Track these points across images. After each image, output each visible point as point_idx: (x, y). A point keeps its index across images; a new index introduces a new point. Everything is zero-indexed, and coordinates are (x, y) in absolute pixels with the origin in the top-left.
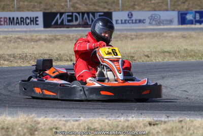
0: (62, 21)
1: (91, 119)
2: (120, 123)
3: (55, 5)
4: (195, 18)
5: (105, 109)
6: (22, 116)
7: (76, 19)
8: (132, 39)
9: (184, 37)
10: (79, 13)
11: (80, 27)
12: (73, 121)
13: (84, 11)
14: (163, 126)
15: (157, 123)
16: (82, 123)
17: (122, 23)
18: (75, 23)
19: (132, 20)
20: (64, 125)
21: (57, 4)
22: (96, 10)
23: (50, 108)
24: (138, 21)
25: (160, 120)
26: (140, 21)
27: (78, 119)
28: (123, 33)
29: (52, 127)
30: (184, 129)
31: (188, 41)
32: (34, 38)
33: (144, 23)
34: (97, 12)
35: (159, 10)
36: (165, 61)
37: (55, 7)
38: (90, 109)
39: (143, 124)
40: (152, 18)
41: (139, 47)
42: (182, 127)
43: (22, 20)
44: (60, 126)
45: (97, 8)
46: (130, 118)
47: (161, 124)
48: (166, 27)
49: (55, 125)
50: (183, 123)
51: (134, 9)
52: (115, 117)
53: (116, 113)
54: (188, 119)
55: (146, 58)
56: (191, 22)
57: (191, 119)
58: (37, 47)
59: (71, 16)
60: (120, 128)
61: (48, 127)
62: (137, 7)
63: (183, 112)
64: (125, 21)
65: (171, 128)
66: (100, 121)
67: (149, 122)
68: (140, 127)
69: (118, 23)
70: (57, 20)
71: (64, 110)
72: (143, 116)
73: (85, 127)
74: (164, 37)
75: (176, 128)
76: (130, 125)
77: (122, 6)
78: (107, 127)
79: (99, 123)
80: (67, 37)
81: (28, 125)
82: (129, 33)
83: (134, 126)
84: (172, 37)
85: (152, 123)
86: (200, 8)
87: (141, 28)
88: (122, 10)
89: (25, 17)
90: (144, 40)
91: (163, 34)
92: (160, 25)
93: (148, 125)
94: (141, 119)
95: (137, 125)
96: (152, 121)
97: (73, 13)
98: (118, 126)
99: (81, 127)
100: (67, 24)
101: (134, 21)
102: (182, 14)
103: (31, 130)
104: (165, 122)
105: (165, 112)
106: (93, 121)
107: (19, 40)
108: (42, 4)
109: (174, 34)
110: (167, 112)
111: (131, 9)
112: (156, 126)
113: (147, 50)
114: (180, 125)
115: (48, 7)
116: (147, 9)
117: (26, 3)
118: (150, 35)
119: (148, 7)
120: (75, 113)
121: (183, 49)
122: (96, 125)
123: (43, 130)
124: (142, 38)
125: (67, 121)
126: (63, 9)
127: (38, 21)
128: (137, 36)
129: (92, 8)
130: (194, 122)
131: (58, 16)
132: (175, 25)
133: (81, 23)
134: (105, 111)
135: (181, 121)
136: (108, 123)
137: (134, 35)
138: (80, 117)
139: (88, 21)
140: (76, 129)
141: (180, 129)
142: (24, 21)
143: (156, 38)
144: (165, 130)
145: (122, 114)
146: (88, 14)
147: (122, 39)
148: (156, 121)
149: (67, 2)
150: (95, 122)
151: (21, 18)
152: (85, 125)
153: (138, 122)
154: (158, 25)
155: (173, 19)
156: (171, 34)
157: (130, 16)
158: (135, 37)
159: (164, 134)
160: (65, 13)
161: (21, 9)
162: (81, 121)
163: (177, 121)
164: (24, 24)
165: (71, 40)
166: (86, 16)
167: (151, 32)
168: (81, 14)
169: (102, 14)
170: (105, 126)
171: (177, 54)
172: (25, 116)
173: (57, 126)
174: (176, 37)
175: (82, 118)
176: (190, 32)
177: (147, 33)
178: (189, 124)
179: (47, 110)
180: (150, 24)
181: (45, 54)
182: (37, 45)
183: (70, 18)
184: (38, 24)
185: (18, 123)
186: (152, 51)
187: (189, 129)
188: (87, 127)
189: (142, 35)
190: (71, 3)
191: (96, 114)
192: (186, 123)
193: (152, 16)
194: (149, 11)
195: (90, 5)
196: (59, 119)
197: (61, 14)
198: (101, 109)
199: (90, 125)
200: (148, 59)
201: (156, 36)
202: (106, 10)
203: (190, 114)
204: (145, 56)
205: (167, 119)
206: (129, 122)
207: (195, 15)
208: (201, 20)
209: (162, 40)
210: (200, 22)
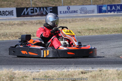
0: (28, 13)
1: (47, 70)
2: (64, 73)
3: (23, 3)
4: (107, 9)
5: (55, 64)
6: (5, 70)
7: (36, 11)
8: (70, 22)
9: (101, 20)
10: (37, 8)
11: (38, 16)
12: (36, 72)
13: (40, 6)
14: (90, 74)
15: (86, 72)
16: (41, 73)
17: (64, 13)
18: (35, 14)
19: (70, 11)
20: (31, 75)
21: (24, 2)
22: (48, 5)
23: (21, 65)
24: (73, 12)
25: (88, 70)
26: (75, 12)
27: (39, 71)
28: (64, 19)
29: (23, 76)
30: (103, 75)
31: (103, 23)
32: (11, 23)
33: (77, 12)
34: (49, 7)
35: (86, 5)
36: (90, 35)
37: (23, 4)
38: (46, 65)
39: (78, 73)
40: (82, 10)
41: (74, 27)
42: (101, 74)
43: (4, 12)
44: (28, 75)
45: (48, 4)
46: (70, 70)
47: (89, 73)
48: (90, 15)
49: (25, 75)
50: (102, 71)
51: (71, 4)
52: (61, 69)
53: (62, 67)
54: (105, 69)
55: (79, 33)
56: (105, 12)
57: (107, 69)
58: (12, 28)
59: (33, 9)
60: (64, 76)
61: (21, 76)
62: (72, 3)
63: (102, 65)
64: (65, 12)
65: (94, 75)
66: (52, 72)
67: (81, 71)
68: (76, 75)
69: (61, 13)
70: (25, 12)
71: (30, 66)
72: (78, 68)
73: (43, 76)
74: (89, 21)
75: (98, 75)
76: (70, 73)
77: (63, 3)
78: (56, 75)
79: (52, 73)
80: (31, 22)
81: (9, 75)
82: (68, 19)
83: (72, 74)
84: (94, 20)
85: (84, 72)
86: (110, 3)
87: (75, 15)
88: (64, 5)
89: (5, 11)
90: (77, 23)
91: (88, 19)
92: (87, 14)
93: (81, 73)
94: (77, 70)
95: (74, 73)
96: (83, 71)
97: (34, 8)
98: (63, 75)
99: (41, 76)
100: (31, 14)
101: (71, 12)
102: (99, 7)
103: (11, 78)
104: (91, 71)
105: (91, 65)
106: (48, 72)
107: (2, 25)
108: (15, 3)
109: (95, 19)
110: (92, 65)
111: (69, 5)
112: (85, 74)
113: (79, 29)
114: (100, 73)
115: (19, 5)
116: (78, 4)
117: (5, 3)
118: (81, 19)
119: (79, 3)
120: (37, 67)
121: (101, 28)
122: (50, 74)
123: (18, 78)
124: (76, 22)
125: (32, 72)
126: (28, 5)
127: (13, 13)
128: (73, 20)
129: (45, 5)
130: (109, 71)
131: (25, 10)
132: (96, 14)
133: (39, 14)
134: (55, 66)
135: (101, 71)
136: (57, 73)
137: (71, 20)
138: (40, 70)
139: (43, 12)
140: (38, 77)
141: (100, 75)
142: (5, 13)
143: (84, 22)
144: (91, 76)
145: (65, 67)
146: (43, 8)
147: (64, 22)
148: (86, 71)
149: (30, 1)
150: (49, 73)
151: (3, 11)
152: (43, 74)
153: (75, 72)
154: (85, 14)
155: (94, 10)
156: (93, 19)
157: (68, 9)
158: (72, 21)
159: (90, 78)
160: (29, 8)
161: (3, 6)
162: (41, 72)
163: (98, 70)
164: (5, 15)
165: (33, 24)
166: (42, 9)
167: (81, 18)
168: (39, 8)
169: (52, 8)
170: (55, 75)
171: (97, 31)
172: (7, 70)
173: (26, 75)
174: (97, 20)
175: (41, 70)
176: (104, 18)
177: (79, 18)
178: (105, 72)
179: (20, 66)
180: (81, 13)
181: (18, 32)
182: (13, 27)
183: (32, 11)
184: (13, 15)
185: (3, 74)
186: (82, 29)
187: (106, 75)
188: (44, 76)
189: (76, 20)
190: (33, 2)
191: (49, 68)
192: (103, 72)
193: (81, 9)
194: (79, 5)
195: (44, 3)
196: (28, 71)
197: (27, 8)
198: (53, 64)
199: (46, 74)
200: (80, 34)
201: (84, 20)
202: (54, 6)
203: (106, 66)
204: (78, 32)
205: (92, 70)
206: (70, 72)
207: (107, 7)
208: (111, 10)
209: (88, 23)
210: (111, 11)
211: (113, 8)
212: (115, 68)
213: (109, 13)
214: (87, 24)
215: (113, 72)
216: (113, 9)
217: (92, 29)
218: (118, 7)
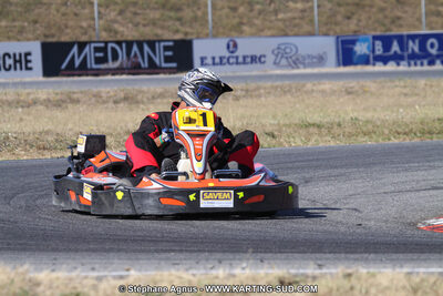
0: (84, 61)
1: (153, 273)
2: (216, 281)
3: (66, 27)
4: (373, 51)
5: (181, 251)
8: (237, 99)
9: (349, 92)
10: (120, 44)
11: (122, 74)
12: (114, 277)
13: (130, 38)
15: (298, 279)
18: (111, 65)
19: (237, 58)
20: (95, 287)
21: (71, 23)
22: (156, 35)
24: (249, 60)
25: (302, 275)
26: (254, 59)
27: (124, 273)
29: (68, 291)
30: (356, 292)
31: (358, 101)
32: (22, 98)
34: (160, 41)
35: (296, 35)
36: (310, 145)
37: (68, 31)
41: (252, 116)
42: (352, 288)
44: (86, 290)
45: (159, 32)
46: (237, 271)
47: (305, 282)
48: (309, 71)
49: (75, 288)
50: (353, 279)
51: (241, 32)
52: (205, 268)
53: (207, 260)
54: (365, 271)
55: (269, 139)
56: (365, 61)
57: (372, 270)
58: (27, 118)
59: (104, 49)
61: (59, 292)
62: (246, 28)
63: (352, 256)
65: (326, 290)
66: (172, 278)
67: (280, 278)
70: (73, 59)
71: (93, 255)
72: (266, 265)
74: (306, 92)
75: (338, 290)
77: (213, 28)
79: (171, 282)
80: (94, 96)
81: (15, 289)
84: (323, 92)
85: (287, 281)
86: (383, 29)
87: (254, 73)
88: (214, 36)
89: (1, 54)
90: (263, 99)
91: (304, 86)
92: (298, 68)
94: (262, 272)
96: (287, 276)
97: (106, 43)
100: (94, 66)
101: (241, 60)
104: (314, 278)
105: (313, 256)
106: (158, 277)
108: (38, 25)
109: (327, 86)
110: (318, 255)
111: (233, 33)
113: (269, 123)
115: (53, 31)
116: (268, 33)
117: (3, 24)
118: (277, 87)
119: (270, 28)
120: (116, 261)
121: (348, 118)
124: (260, 96)
125: (99, 279)
126: (85, 34)
127: (30, 61)
128: (247, 91)
129: (148, 32)
130: (378, 277)
131: (75, 49)
132: (331, 67)
133: (125, 66)
134: (182, 256)
135: (349, 275)
136: (190, 282)
137: (242, 90)
138: (128, 270)
139: (140, 60)
141: (347, 292)
142: (1, 62)
143: (289, 96)
145: (220, 262)
146: (140, 44)
148: (296, 275)
149: (94, 19)
154: (293, 68)
155: (325, 53)
156: (322, 87)
157: (231, 49)
158: (244, 93)
160: (90, 42)
162: (131, 279)
163: (341, 274)
165: (104, 102)
166: (135, 48)
167: (278, 83)
168: (124, 45)
169: (171, 44)
171: (336, 130)
172: (8, 270)
173: (79, 290)
174: (333, 92)
175: (132, 272)
176: (362, 82)
177: (269, 84)
178: (366, 281)
179: (54, 255)
180: (276, 64)
181: (47, 132)
182: (29, 114)
183: (100, 55)
184: (30, 69)
186: (282, 122)
187: (367, 292)
189: (258, 88)
190: (102, 22)
191: (162, 263)
192: (359, 279)
193: (278, 48)
194: (273, 36)
195: (145, 25)
196: (83, 274)
197: (82, 46)
198: (174, 251)
200: (274, 141)
201: (289, 91)
202: (179, 37)
203: (367, 259)
204: (267, 134)
205: (318, 272)
206: (237, 279)
207: (374, 45)
208: (387, 54)
209: (303, 100)
210: (385, 60)
211: (395, 47)
212: (402, 267)
213: (379, 67)
214: (298, 106)
215: (395, 282)
216: (392, 52)
217: (318, 122)
218: (411, 43)
